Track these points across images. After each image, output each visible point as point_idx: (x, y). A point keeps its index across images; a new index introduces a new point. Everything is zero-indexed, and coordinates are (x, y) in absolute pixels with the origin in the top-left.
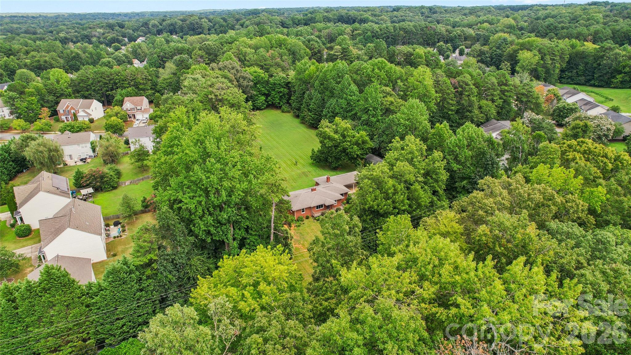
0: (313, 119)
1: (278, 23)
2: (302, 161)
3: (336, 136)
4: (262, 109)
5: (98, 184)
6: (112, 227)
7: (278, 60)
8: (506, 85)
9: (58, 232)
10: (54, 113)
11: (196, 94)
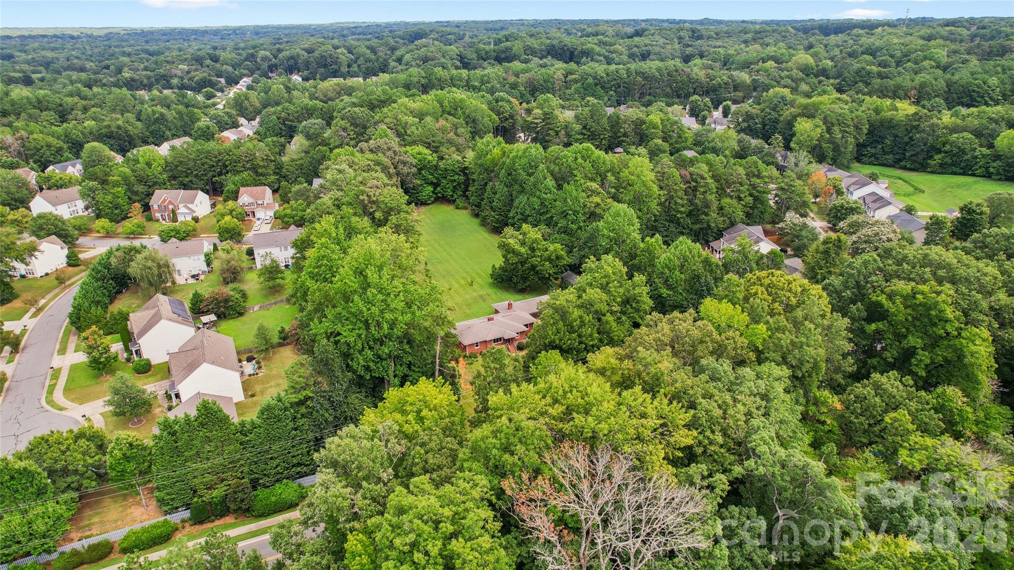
0: (497, 221)
1: (455, 57)
2: (479, 280)
3: (523, 250)
4: (428, 204)
5: (222, 309)
6: (245, 363)
7: (452, 135)
8: (759, 176)
9: (192, 367)
10: (147, 208)
11: (342, 190)
